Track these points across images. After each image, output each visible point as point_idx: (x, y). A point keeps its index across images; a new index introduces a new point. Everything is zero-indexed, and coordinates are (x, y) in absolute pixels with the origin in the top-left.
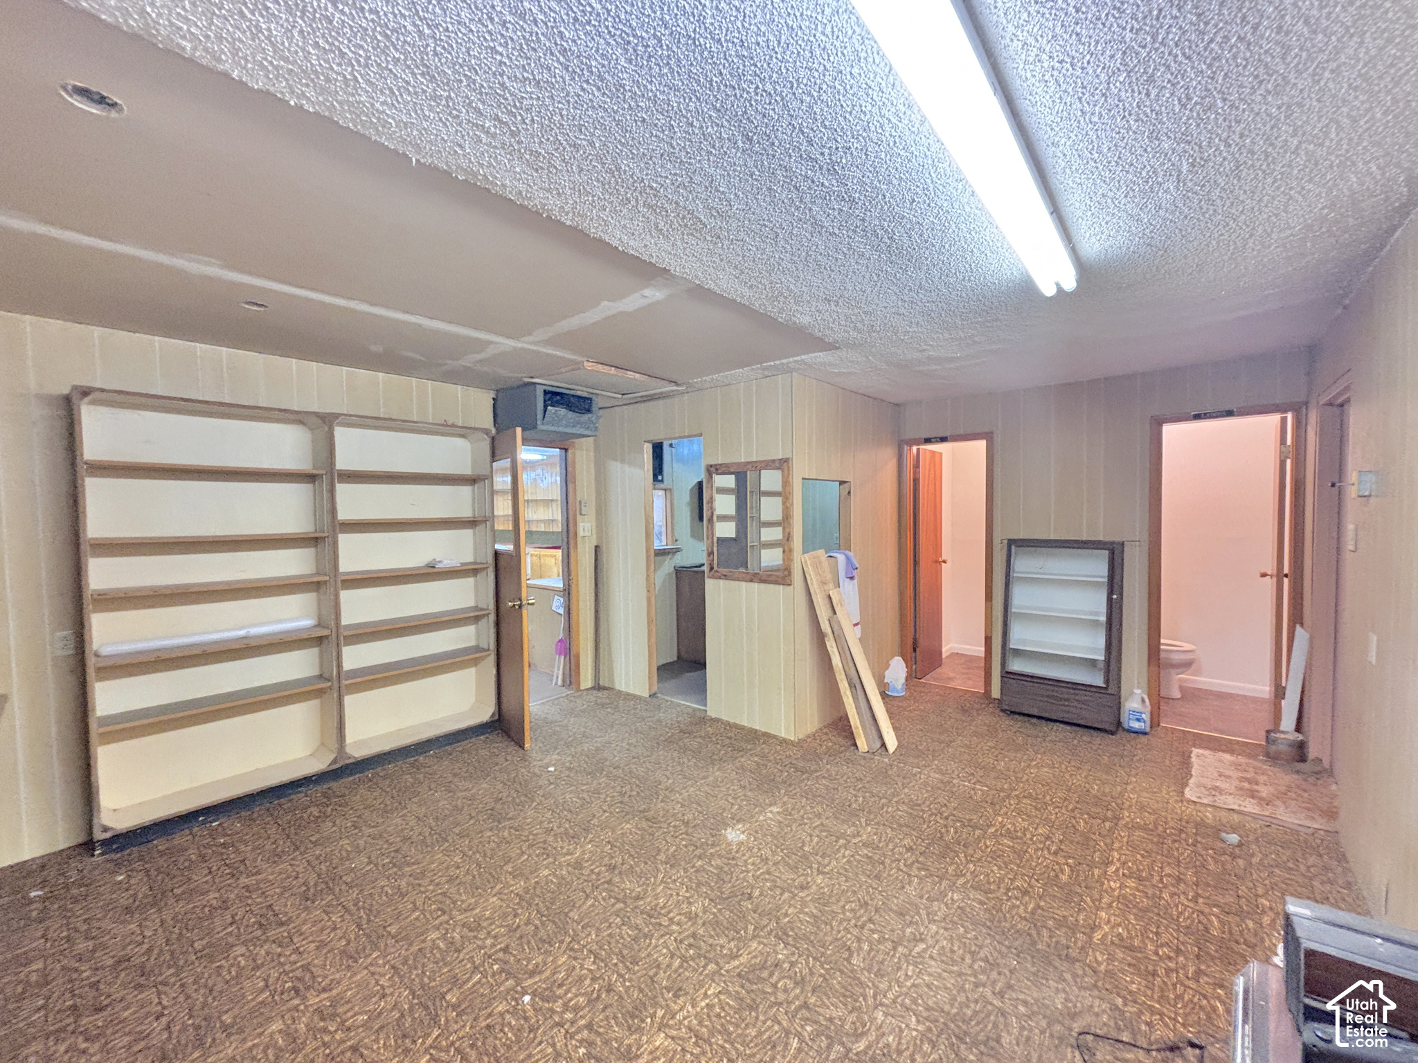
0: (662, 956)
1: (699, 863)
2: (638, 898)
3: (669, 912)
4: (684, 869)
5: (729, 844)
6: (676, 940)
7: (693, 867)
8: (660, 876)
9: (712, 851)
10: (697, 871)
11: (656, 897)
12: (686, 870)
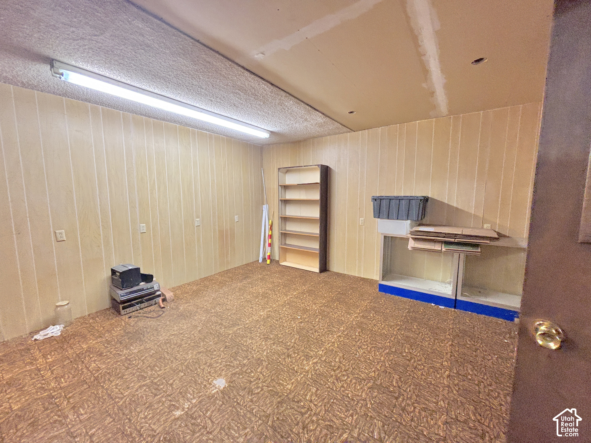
0: (262, 328)
1: (245, 362)
2: (274, 344)
3: (260, 339)
4: (253, 358)
5: (226, 375)
6: (258, 332)
7: (249, 359)
8: (265, 354)
9: (237, 370)
10: (247, 357)
11: (266, 345)
12: (253, 357)
